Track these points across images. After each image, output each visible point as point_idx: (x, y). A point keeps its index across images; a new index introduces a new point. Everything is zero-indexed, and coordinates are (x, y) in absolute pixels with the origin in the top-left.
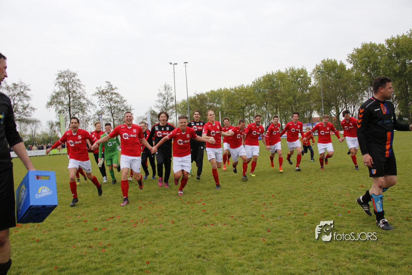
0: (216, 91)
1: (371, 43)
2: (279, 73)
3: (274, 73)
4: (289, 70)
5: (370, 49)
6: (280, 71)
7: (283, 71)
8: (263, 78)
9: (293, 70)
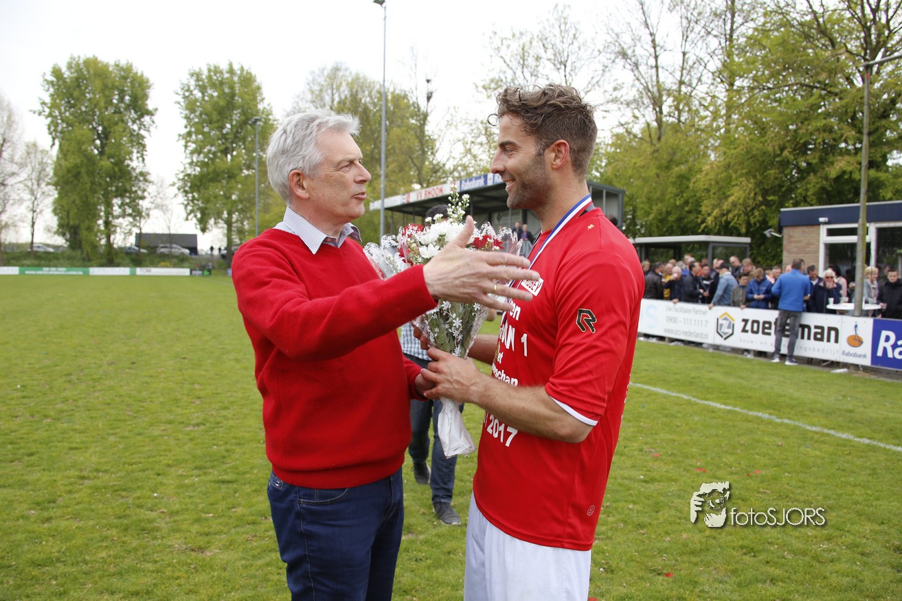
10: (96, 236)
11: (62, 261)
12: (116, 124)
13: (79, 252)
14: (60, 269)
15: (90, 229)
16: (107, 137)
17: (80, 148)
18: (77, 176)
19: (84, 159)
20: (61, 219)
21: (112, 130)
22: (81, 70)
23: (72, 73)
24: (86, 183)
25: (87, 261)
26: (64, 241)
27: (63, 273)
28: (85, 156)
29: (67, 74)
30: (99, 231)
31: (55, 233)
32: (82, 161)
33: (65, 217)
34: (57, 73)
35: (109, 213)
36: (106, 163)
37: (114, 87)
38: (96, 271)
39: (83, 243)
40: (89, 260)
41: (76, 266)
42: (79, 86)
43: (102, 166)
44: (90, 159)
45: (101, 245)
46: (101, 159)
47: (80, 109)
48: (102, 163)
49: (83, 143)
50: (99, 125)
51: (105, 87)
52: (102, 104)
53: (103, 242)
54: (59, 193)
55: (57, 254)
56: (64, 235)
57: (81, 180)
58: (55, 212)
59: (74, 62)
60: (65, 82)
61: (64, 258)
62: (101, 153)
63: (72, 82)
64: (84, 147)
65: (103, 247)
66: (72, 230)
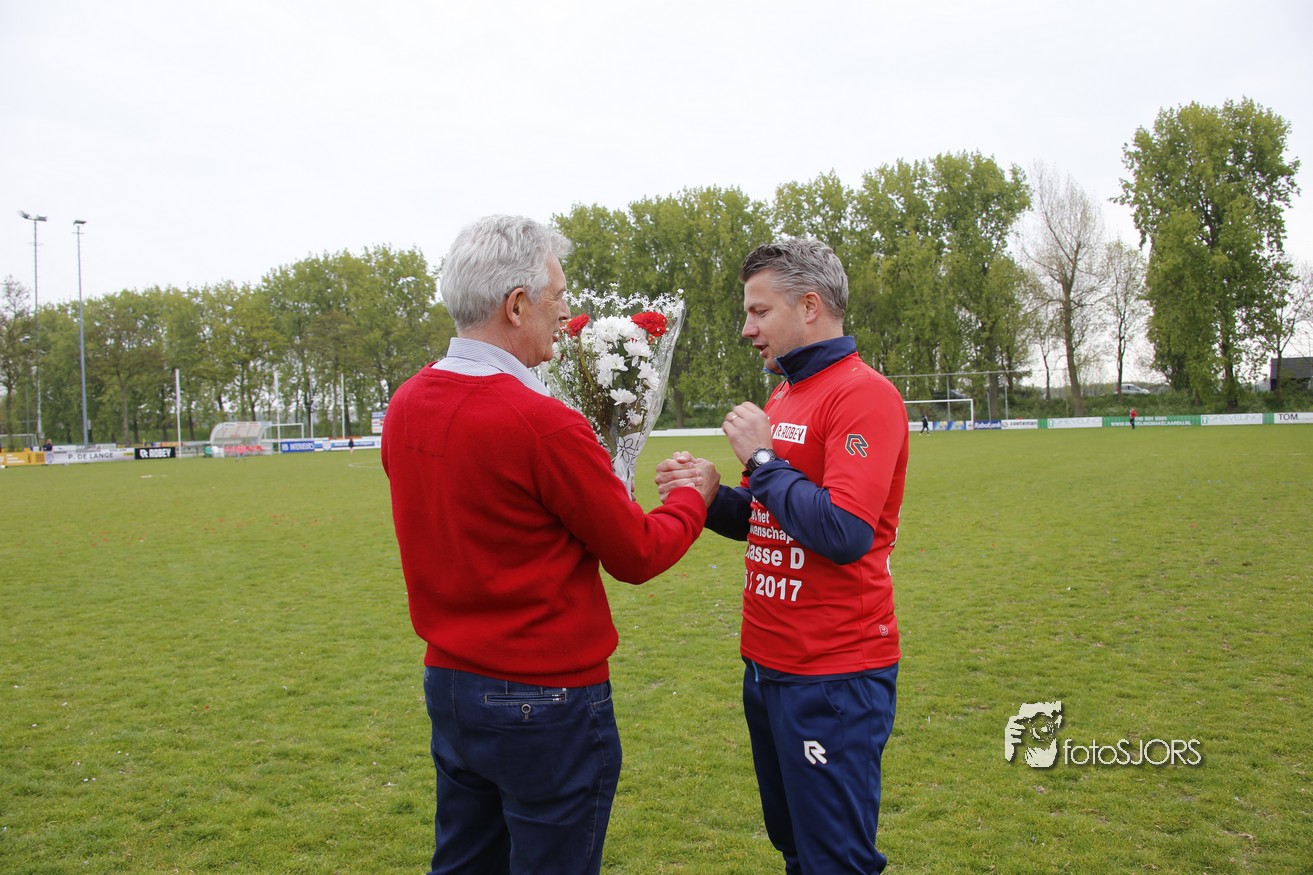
0: (140, 294)
1: (595, 205)
2: (346, 259)
3: (330, 258)
4: (375, 253)
5: (593, 221)
6: (348, 255)
7: (357, 253)
8: (294, 267)
9: (385, 253)
10: (1209, 367)
11: (1161, 407)
12: (1233, 197)
13: (1185, 392)
14: (1157, 418)
15: (1199, 358)
16: (1220, 220)
17: (1182, 241)
18: (1179, 282)
19: (1187, 255)
20: (1159, 346)
21: (1227, 207)
22: (1175, 128)
23: (1162, 136)
24: (1193, 291)
25: (1198, 406)
26: (1165, 378)
27: (1163, 424)
28: (1189, 251)
29: (1156, 138)
30: (1215, 359)
31: (1152, 367)
32: (1184, 260)
33: (1164, 342)
34: (1142, 139)
35: (1228, 331)
36: (1220, 258)
37: (1224, 143)
38: (1211, 420)
39: (1191, 378)
40: (1201, 404)
41: (1181, 414)
42: (1174, 152)
43: (1214, 263)
44: (1197, 256)
45: (1217, 381)
46: (1213, 253)
47: (1178, 184)
48: (1215, 258)
49: (1186, 233)
50: (1207, 203)
51: (1213, 144)
52: (1210, 172)
53: (1221, 376)
54: (1155, 310)
55: (1155, 396)
56: (1164, 369)
57: (1185, 289)
58: (1151, 336)
59: (1166, 119)
60: (1154, 150)
61: (1164, 401)
62: (1213, 244)
63: (1163, 147)
64: (1186, 240)
65: (1221, 384)
66: (1176, 362)
